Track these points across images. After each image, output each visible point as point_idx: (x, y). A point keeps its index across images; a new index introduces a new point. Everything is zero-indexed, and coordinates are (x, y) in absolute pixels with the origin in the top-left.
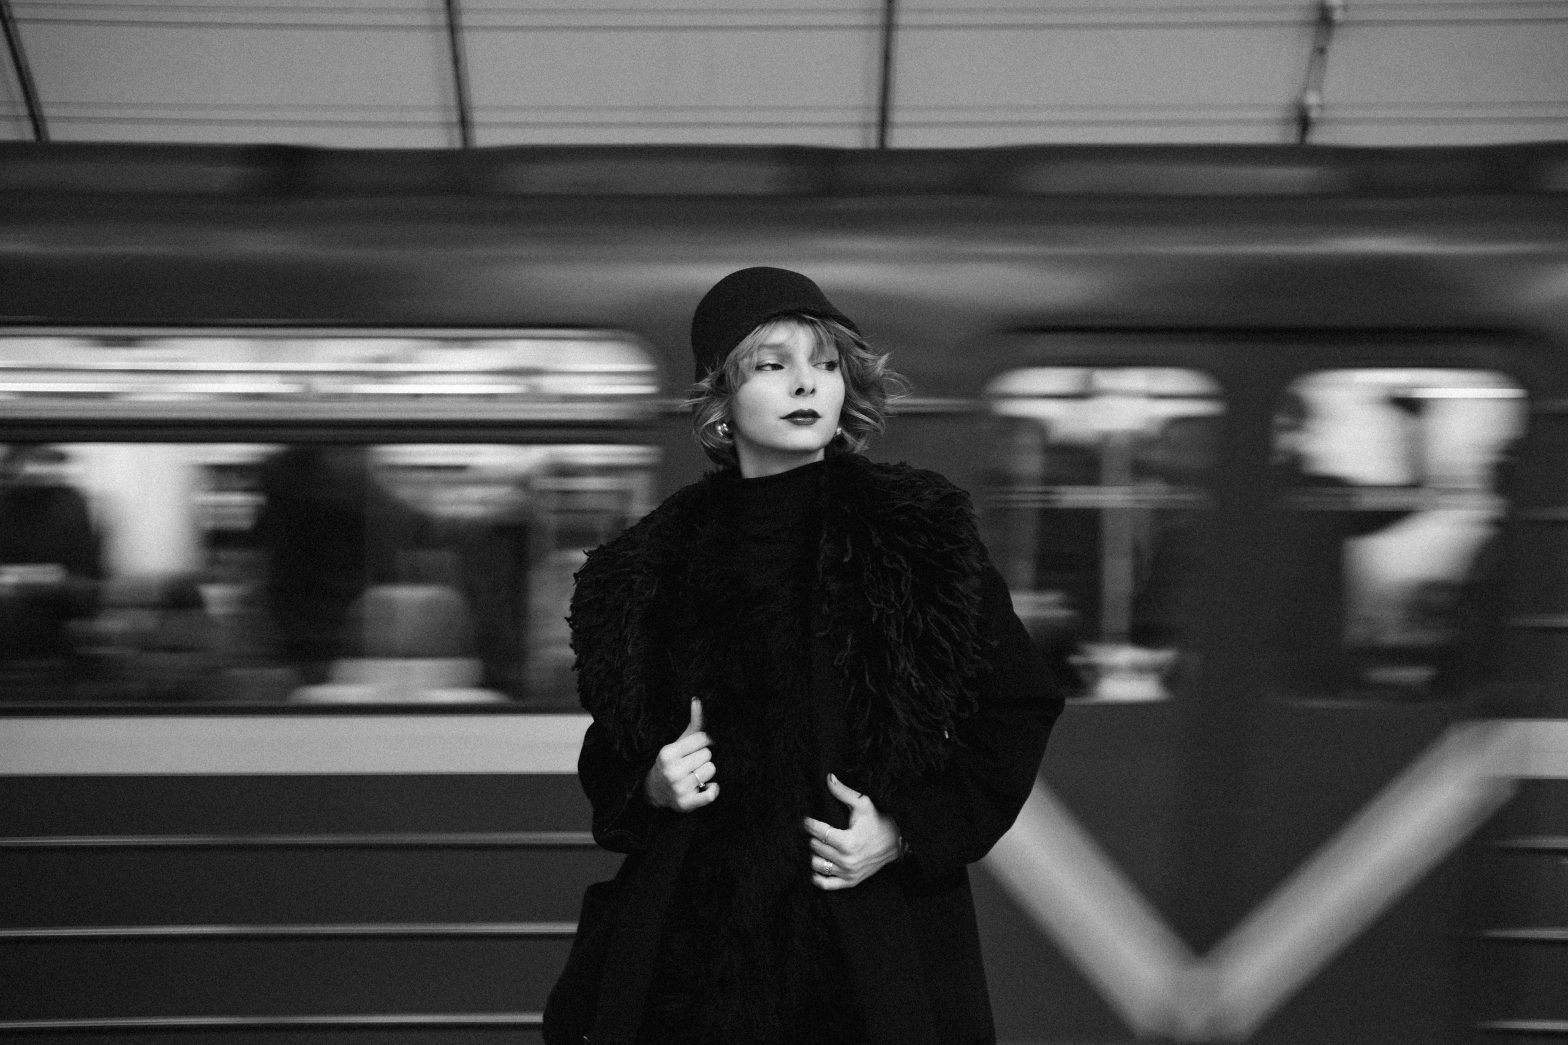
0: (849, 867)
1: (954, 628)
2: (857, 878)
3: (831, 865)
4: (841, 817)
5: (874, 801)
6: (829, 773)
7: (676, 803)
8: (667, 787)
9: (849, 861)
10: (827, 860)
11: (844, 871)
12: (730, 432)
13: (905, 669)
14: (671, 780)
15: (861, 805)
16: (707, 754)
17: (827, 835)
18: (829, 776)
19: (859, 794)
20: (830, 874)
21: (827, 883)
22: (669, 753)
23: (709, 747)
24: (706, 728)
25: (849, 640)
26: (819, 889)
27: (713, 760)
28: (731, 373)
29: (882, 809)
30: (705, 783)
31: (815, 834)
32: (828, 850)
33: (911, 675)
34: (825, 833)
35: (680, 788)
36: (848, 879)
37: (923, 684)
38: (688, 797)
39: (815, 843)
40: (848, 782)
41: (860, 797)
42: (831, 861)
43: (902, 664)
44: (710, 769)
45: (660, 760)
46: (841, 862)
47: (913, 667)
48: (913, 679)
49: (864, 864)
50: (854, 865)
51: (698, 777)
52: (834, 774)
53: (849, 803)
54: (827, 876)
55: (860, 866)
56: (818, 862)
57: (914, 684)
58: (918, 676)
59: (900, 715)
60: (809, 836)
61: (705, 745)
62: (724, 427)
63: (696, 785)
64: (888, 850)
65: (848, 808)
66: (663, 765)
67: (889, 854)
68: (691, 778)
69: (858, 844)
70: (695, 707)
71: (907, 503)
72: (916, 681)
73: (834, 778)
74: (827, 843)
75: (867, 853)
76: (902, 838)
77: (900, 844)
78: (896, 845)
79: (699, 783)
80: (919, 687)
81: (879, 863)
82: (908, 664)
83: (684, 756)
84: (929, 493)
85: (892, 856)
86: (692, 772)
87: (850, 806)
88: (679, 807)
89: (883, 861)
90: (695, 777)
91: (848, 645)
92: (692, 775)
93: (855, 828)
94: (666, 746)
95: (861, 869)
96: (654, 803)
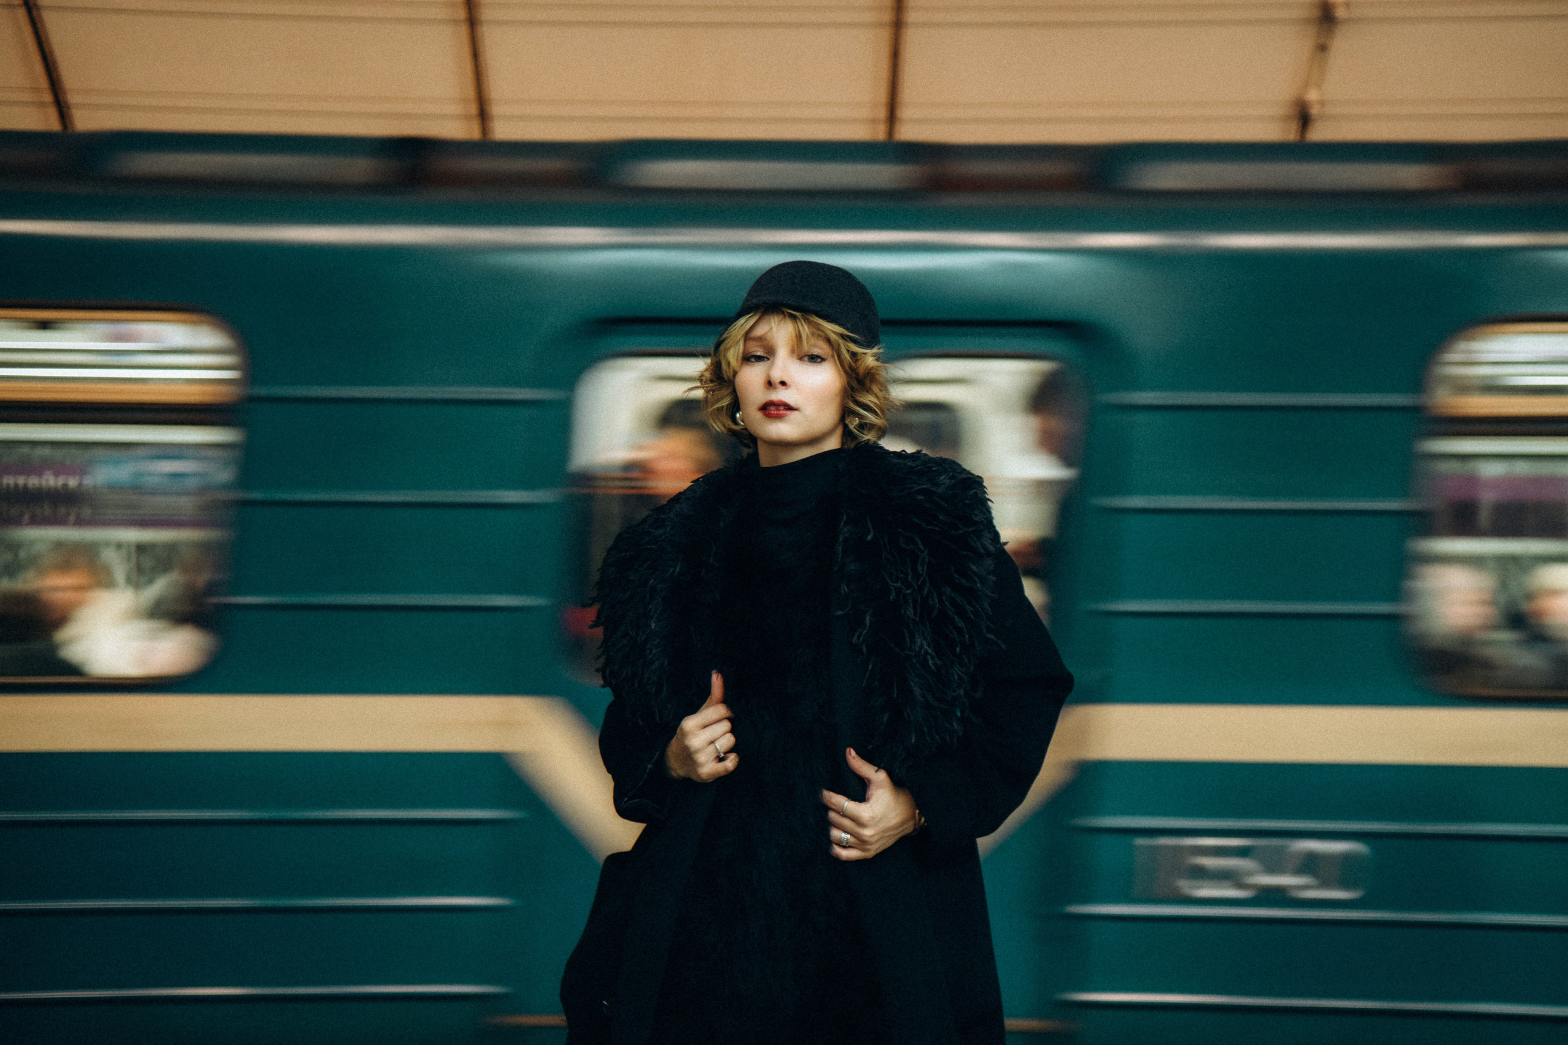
0: (868, 839)
1: (969, 608)
2: (875, 849)
3: (849, 836)
4: (859, 791)
5: (890, 774)
6: (848, 747)
7: (696, 772)
8: (688, 756)
9: (867, 833)
10: (846, 832)
11: (861, 843)
13: (922, 647)
14: (692, 749)
15: (878, 777)
16: (726, 726)
17: (844, 808)
18: (848, 750)
19: (876, 768)
20: (847, 845)
21: (848, 854)
22: (690, 723)
23: (729, 719)
24: (726, 700)
25: (868, 620)
26: (837, 860)
27: (732, 731)
29: (898, 783)
30: (725, 753)
31: (833, 806)
32: (846, 822)
33: (927, 653)
34: (843, 806)
35: (701, 758)
36: (864, 849)
37: (938, 662)
38: (708, 767)
39: (832, 815)
40: (868, 757)
41: (876, 771)
42: (848, 833)
43: (919, 641)
44: (728, 741)
45: (681, 729)
46: (859, 834)
47: (929, 646)
48: (929, 657)
49: (881, 836)
50: (873, 836)
51: (718, 748)
52: (854, 749)
53: (867, 776)
54: (844, 847)
55: (876, 838)
56: (836, 833)
57: (930, 662)
58: (933, 654)
59: (917, 691)
60: (826, 808)
61: (725, 716)
63: (715, 755)
64: (903, 823)
65: (866, 783)
66: (684, 735)
67: (905, 826)
68: (711, 747)
69: (873, 818)
70: (717, 681)
71: (925, 486)
72: (932, 658)
73: (853, 752)
74: (845, 815)
75: (883, 825)
76: (918, 811)
77: (917, 815)
78: (913, 817)
79: (719, 753)
80: (935, 664)
81: (895, 835)
82: (924, 643)
83: (705, 727)
84: (945, 478)
85: (909, 828)
86: (712, 742)
87: (867, 779)
88: (698, 776)
89: (899, 833)
90: (716, 748)
91: (866, 624)
92: (712, 745)
93: (871, 801)
94: (686, 718)
95: (877, 841)
96: (675, 774)
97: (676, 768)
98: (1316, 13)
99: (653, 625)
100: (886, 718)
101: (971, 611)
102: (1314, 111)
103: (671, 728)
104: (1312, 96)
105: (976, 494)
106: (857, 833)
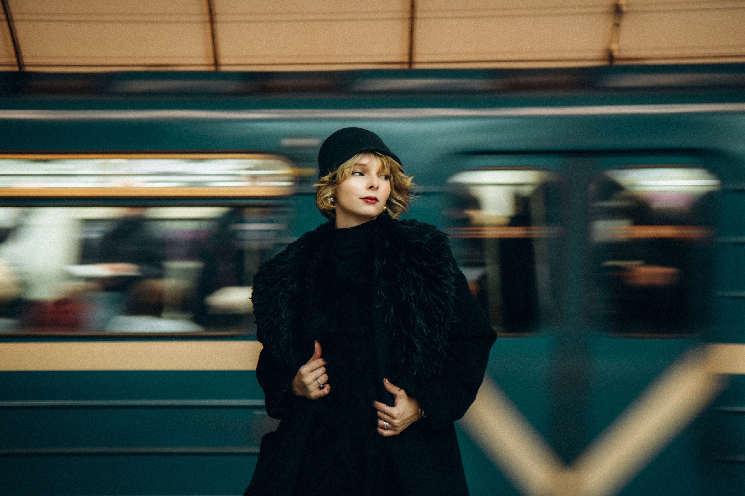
0: (396, 425)
1: (443, 303)
2: (400, 429)
3: (387, 424)
4: (391, 401)
5: (407, 391)
6: (384, 378)
7: (309, 394)
8: (304, 387)
9: (396, 422)
11: (393, 427)
12: (334, 202)
13: (420, 324)
14: (306, 384)
15: (400, 394)
16: (323, 369)
17: (385, 410)
18: (384, 380)
19: (399, 389)
20: (387, 429)
21: (386, 433)
22: (304, 369)
23: (325, 366)
24: (322, 356)
25: (392, 310)
26: (382, 436)
27: (326, 372)
28: (339, 175)
29: (410, 395)
30: (323, 385)
31: (380, 409)
32: (386, 417)
33: (423, 326)
34: (384, 409)
35: (311, 388)
36: (395, 430)
37: (429, 331)
38: (315, 392)
39: (379, 413)
40: (394, 382)
41: (399, 390)
42: (387, 422)
43: (418, 321)
44: (324, 378)
45: (300, 373)
46: (392, 422)
47: (424, 323)
48: (424, 329)
49: (402, 423)
50: (397, 423)
51: (320, 382)
52: (388, 379)
54: (385, 429)
55: (400, 425)
56: (381, 422)
57: (425, 331)
58: (426, 327)
59: (418, 346)
60: (375, 410)
61: (323, 365)
62: (331, 199)
63: (318, 386)
64: (413, 416)
65: (394, 396)
66: (301, 376)
68: (316, 382)
69: (399, 414)
70: (317, 345)
71: (418, 241)
72: (426, 329)
73: (387, 381)
74: (386, 413)
75: (403, 418)
76: (420, 409)
77: (419, 412)
78: (418, 412)
79: (320, 385)
80: (428, 333)
81: (410, 422)
82: (421, 321)
83: (312, 371)
84: (428, 236)
85: (415, 418)
86: (316, 379)
87: (395, 394)
88: (310, 397)
89: (412, 421)
90: (318, 382)
91: (391, 313)
92: (316, 381)
93: (398, 406)
94: (303, 366)
95: (402, 425)
96: (297, 394)
97: (298, 392)
99: (283, 316)
100: (403, 360)
101: (444, 304)
102: (616, 54)
103: (294, 370)
104: (614, 46)
105: (444, 243)
106: (391, 422)
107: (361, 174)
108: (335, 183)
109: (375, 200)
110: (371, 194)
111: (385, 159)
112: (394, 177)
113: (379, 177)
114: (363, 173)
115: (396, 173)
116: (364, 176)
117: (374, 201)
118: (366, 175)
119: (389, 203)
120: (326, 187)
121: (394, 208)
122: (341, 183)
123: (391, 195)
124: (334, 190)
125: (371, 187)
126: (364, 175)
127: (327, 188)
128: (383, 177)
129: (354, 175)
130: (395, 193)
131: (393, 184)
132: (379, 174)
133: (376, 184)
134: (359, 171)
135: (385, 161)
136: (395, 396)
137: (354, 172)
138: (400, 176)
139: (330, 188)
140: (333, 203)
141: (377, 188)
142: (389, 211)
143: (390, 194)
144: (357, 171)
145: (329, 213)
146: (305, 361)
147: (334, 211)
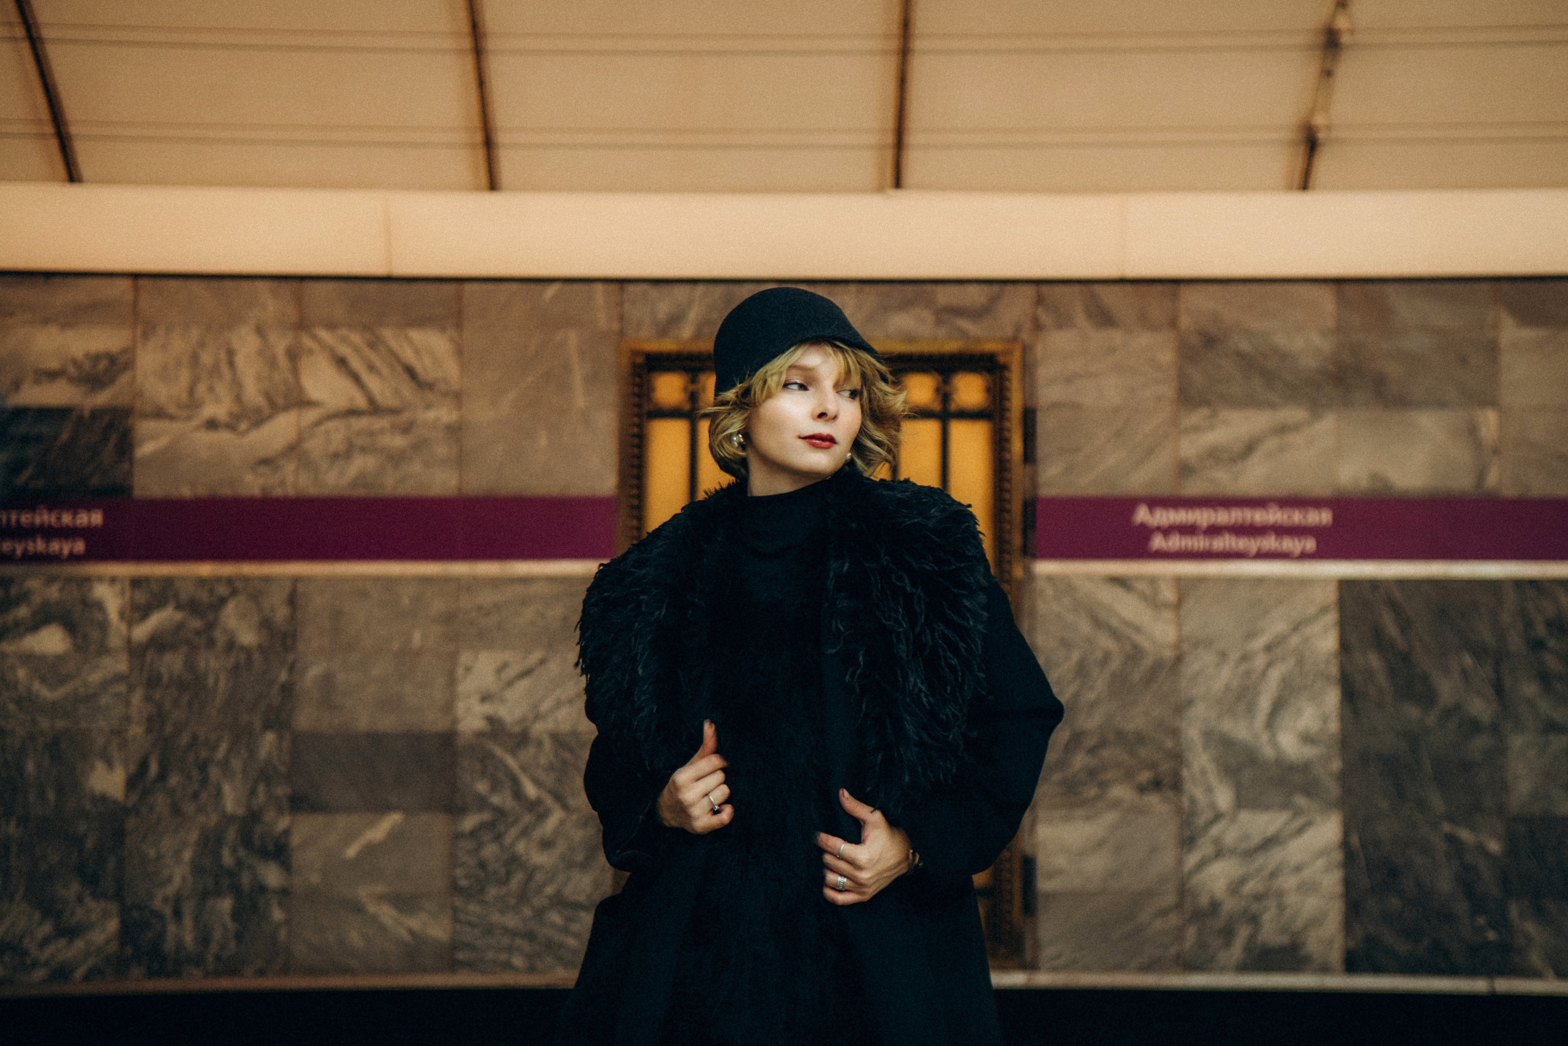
0: (862, 881)
1: (962, 645)
2: (871, 891)
3: (845, 880)
4: (854, 832)
5: (886, 815)
6: (841, 788)
7: (690, 824)
8: (682, 809)
9: (864, 876)
10: (841, 875)
11: (858, 885)
12: (745, 445)
13: (915, 685)
14: (686, 804)
15: (873, 819)
16: (719, 776)
17: (840, 852)
18: (841, 792)
19: (871, 809)
20: (844, 889)
21: (842, 898)
22: (683, 776)
23: (723, 769)
24: (718, 751)
25: (861, 658)
26: (833, 905)
27: (727, 781)
28: (757, 388)
29: (893, 822)
30: (719, 805)
31: (829, 849)
32: (841, 865)
33: (920, 690)
34: (840, 849)
35: (696, 811)
36: (859, 893)
37: (933, 701)
38: (702, 820)
39: (828, 858)
40: (862, 797)
41: (872, 812)
42: (845, 876)
43: (912, 679)
44: (721, 793)
45: (674, 782)
46: (856, 877)
47: (922, 683)
48: (923, 695)
49: (877, 878)
50: (866, 879)
51: (712, 800)
52: (848, 790)
53: (862, 817)
54: (840, 891)
55: (872, 881)
56: (831, 877)
57: (924, 700)
58: (928, 693)
59: (911, 729)
60: (821, 851)
61: (720, 766)
62: (739, 438)
63: (710, 808)
64: (899, 863)
65: (860, 823)
66: (677, 789)
67: (900, 867)
68: (705, 801)
69: (871, 860)
70: (709, 730)
71: (915, 521)
72: (926, 696)
73: (846, 794)
74: (842, 858)
75: (880, 867)
76: (912, 851)
77: (911, 856)
78: (907, 858)
79: (714, 806)
80: (929, 702)
81: (891, 876)
82: (918, 681)
83: (699, 779)
84: (936, 511)
85: (903, 869)
86: (706, 795)
87: (862, 820)
88: (693, 829)
89: (895, 874)
90: (710, 799)
91: (859, 663)
92: (706, 798)
93: (868, 843)
94: (679, 769)
95: (874, 883)
96: (667, 824)
97: (669, 818)
98: (1321, 39)
99: (640, 671)
100: (880, 757)
101: (964, 648)
102: (1321, 135)
103: (662, 777)
104: (1319, 120)
105: (968, 526)
106: (854, 876)
107: (803, 387)
108: (748, 405)
109: (829, 441)
110: (822, 428)
111: (851, 354)
112: (869, 394)
113: (837, 392)
114: (805, 384)
115: (874, 385)
116: (807, 392)
117: (827, 443)
118: (812, 390)
119: (857, 446)
120: (729, 414)
121: (867, 455)
122: (760, 404)
123: (863, 431)
124: (745, 419)
125: (822, 415)
126: (808, 387)
127: (732, 415)
128: (847, 394)
129: (788, 388)
130: (870, 425)
131: (866, 406)
132: (838, 387)
133: (831, 408)
134: (798, 381)
135: (852, 359)
136: (862, 823)
137: (787, 383)
138: (881, 390)
139: (735, 416)
140: (742, 446)
141: (835, 418)
142: (859, 462)
143: (861, 428)
144: (793, 381)
145: (736, 467)
146: (684, 759)
147: (744, 462)
